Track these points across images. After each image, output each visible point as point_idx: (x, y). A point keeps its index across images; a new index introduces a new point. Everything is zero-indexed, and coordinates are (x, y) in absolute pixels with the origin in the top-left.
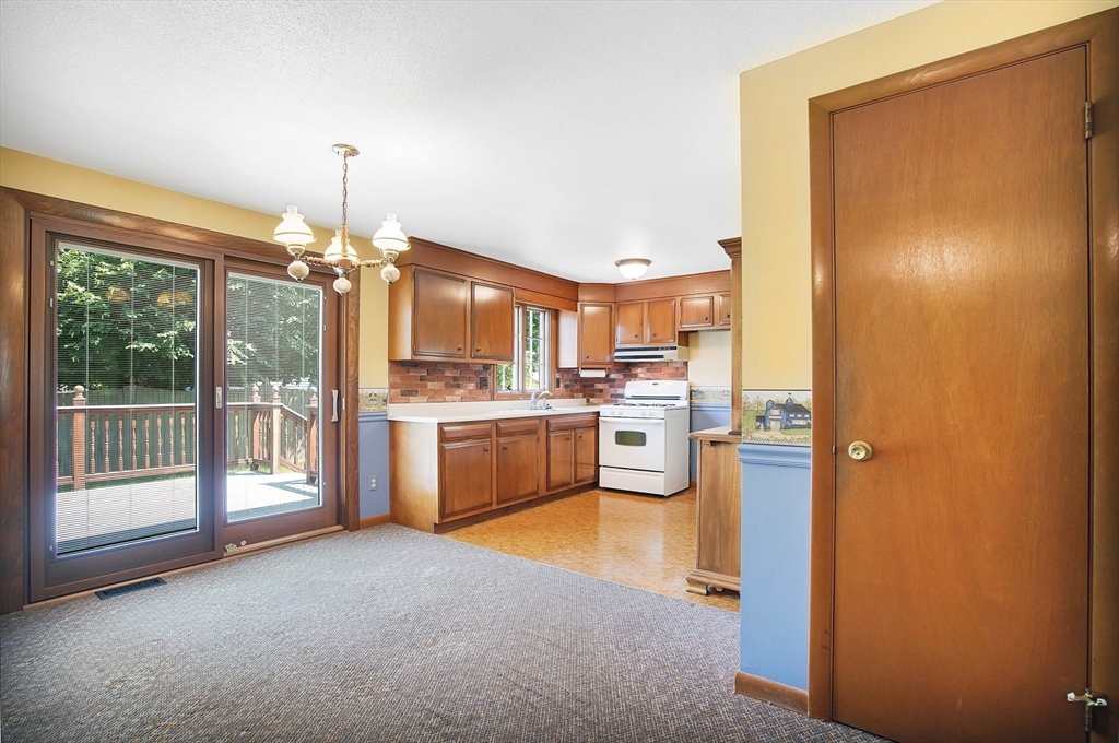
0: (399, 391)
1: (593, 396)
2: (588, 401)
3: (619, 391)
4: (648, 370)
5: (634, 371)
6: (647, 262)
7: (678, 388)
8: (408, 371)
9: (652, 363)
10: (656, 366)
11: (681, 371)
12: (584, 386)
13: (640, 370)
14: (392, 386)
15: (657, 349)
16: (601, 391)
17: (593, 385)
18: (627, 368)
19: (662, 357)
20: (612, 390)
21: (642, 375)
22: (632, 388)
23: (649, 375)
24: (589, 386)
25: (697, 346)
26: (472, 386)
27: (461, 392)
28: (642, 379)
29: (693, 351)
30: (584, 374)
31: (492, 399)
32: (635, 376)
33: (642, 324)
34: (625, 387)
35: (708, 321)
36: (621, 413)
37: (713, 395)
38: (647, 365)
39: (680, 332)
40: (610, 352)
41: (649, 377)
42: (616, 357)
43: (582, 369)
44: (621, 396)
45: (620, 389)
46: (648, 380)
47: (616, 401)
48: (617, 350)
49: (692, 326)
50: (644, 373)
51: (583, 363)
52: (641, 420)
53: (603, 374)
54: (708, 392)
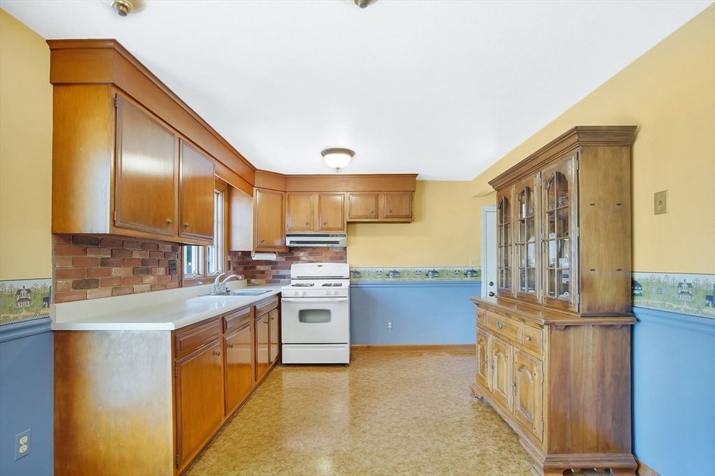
0: (70, 281)
1: (254, 277)
2: (249, 282)
3: (282, 272)
4: (310, 254)
5: (296, 254)
6: (351, 153)
7: (342, 269)
8: (85, 251)
9: (313, 248)
10: (318, 250)
11: (341, 256)
12: (245, 268)
13: (302, 254)
14: (59, 274)
15: (328, 236)
16: (263, 272)
17: (255, 267)
18: (290, 253)
19: (337, 242)
20: (274, 272)
21: (304, 258)
22: (297, 269)
23: (311, 258)
24: (250, 268)
25: (355, 234)
26: (161, 271)
27: (150, 279)
28: (304, 262)
29: (352, 239)
30: (256, 257)
31: (180, 285)
32: (298, 259)
33: (313, 213)
34: (290, 269)
35: (374, 214)
36: (305, 293)
37: (369, 275)
38: (309, 249)
39: (348, 223)
40: (282, 237)
41: (311, 260)
42: (291, 242)
43: (256, 252)
44: (284, 277)
45: (284, 271)
46: (310, 262)
47: (279, 282)
48: (288, 235)
49: (360, 218)
50: (306, 257)
51: (259, 247)
52: (326, 299)
53: (273, 257)
54: (363, 272)
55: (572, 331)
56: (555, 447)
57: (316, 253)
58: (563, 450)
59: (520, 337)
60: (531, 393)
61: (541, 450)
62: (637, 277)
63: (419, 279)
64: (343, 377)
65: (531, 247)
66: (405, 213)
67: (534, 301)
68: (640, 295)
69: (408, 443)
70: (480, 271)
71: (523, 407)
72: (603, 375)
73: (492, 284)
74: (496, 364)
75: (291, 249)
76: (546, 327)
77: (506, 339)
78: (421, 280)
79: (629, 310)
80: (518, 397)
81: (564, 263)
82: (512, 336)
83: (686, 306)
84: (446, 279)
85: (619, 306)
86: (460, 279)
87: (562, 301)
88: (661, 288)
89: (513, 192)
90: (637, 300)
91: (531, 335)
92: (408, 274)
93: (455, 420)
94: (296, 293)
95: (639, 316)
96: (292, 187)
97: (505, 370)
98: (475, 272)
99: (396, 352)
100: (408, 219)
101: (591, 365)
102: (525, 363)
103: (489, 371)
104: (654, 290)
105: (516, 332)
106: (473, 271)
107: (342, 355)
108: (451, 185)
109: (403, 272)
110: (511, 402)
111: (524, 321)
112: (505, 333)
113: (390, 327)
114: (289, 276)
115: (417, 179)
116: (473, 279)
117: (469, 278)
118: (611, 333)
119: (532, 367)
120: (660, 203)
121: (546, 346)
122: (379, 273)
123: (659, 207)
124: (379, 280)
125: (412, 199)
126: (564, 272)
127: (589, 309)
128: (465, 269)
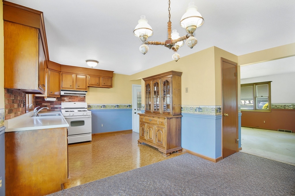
0: (8, 110)
4: (70, 98)
5: (63, 98)
7: (84, 105)
8: (10, 97)
9: (71, 96)
10: (73, 97)
11: (83, 100)
13: (66, 98)
14: (6, 107)
15: (80, 91)
17: (41, 104)
18: (61, 98)
19: (85, 94)
20: (52, 106)
21: (67, 100)
22: (64, 105)
23: (70, 100)
24: (39, 104)
26: (22, 105)
27: (21, 109)
28: (67, 101)
30: (46, 99)
31: (25, 112)
32: (64, 100)
33: (73, 82)
34: (61, 105)
35: (98, 84)
36: (73, 114)
37: (94, 107)
38: (69, 96)
39: (88, 87)
40: (59, 91)
41: (70, 101)
42: (65, 93)
43: (48, 97)
44: (57, 108)
45: (57, 105)
46: (69, 102)
47: (54, 110)
48: (62, 90)
49: (93, 85)
50: (68, 100)
51: (50, 95)
52: (82, 116)
53: (54, 100)
54: (92, 106)
55: (171, 119)
56: (168, 148)
57: (72, 98)
58: (170, 148)
59: (157, 122)
60: (162, 136)
61: (165, 150)
62: (182, 106)
63: (112, 108)
64: (90, 146)
65: (158, 98)
66: (110, 84)
67: (159, 113)
68: (183, 110)
69: (90, 179)
70: (132, 105)
71: (159, 141)
72: (176, 129)
73: (135, 109)
74: (148, 132)
75: (62, 96)
76: (166, 119)
77: (152, 124)
78: (113, 108)
79: (181, 114)
80: (157, 139)
81: (158, 103)
82: (155, 123)
83: (192, 112)
84: (121, 108)
85: (179, 113)
86: (126, 108)
87: (168, 112)
88: (187, 108)
89: (151, 83)
90: (182, 111)
91: (162, 121)
92: (109, 107)
93: (108, 165)
94: (70, 115)
95: (182, 115)
96: (63, 70)
97: (152, 133)
98: (130, 106)
99: (105, 135)
100: (111, 86)
101: (174, 127)
102: (160, 129)
103: (145, 135)
104: (186, 109)
105: (156, 121)
106: (130, 105)
107: (89, 137)
108: (124, 76)
109: (107, 106)
110: (155, 141)
111: (159, 118)
112: (153, 122)
113: (102, 126)
114: (60, 108)
115: (114, 72)
116: (130, 108)
117: (128, 108)
118: (178, 119)
119: (162, 129)
120: (187, 90)
121: (166, 124)
122: (98, 106)
123: (187, 91)
124: (98, 109)
125: (112, 80)
126: (158, 105)
127: (174, 114)
128: (127, 105)
